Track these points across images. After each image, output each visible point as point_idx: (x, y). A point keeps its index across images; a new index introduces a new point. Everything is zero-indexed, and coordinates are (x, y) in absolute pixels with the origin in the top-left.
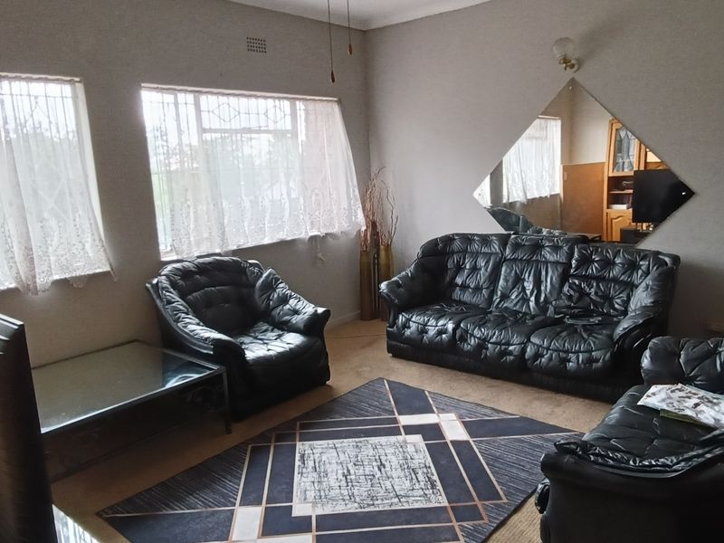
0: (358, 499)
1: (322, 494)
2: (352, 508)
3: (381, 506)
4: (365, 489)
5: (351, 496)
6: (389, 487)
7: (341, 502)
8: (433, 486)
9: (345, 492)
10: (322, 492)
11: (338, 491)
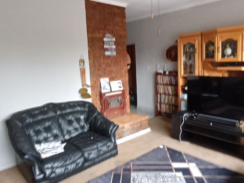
0: (161, 176)
1: (174, 179)
2: (163, 174)
3: (153, 174)
4: (159, 180)
5: (163, 178)
6: (150, 180)
7: (166, 176)
8: (134, 180)
9: (166, 179)
10: (174, 180)
11: (169, 180)
